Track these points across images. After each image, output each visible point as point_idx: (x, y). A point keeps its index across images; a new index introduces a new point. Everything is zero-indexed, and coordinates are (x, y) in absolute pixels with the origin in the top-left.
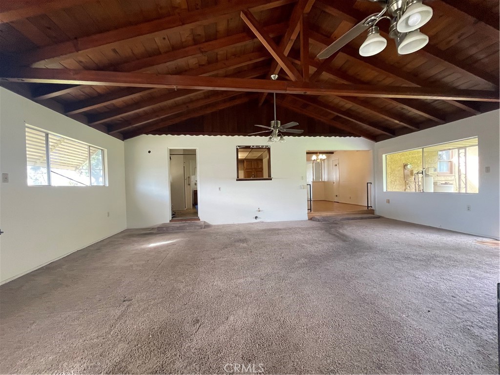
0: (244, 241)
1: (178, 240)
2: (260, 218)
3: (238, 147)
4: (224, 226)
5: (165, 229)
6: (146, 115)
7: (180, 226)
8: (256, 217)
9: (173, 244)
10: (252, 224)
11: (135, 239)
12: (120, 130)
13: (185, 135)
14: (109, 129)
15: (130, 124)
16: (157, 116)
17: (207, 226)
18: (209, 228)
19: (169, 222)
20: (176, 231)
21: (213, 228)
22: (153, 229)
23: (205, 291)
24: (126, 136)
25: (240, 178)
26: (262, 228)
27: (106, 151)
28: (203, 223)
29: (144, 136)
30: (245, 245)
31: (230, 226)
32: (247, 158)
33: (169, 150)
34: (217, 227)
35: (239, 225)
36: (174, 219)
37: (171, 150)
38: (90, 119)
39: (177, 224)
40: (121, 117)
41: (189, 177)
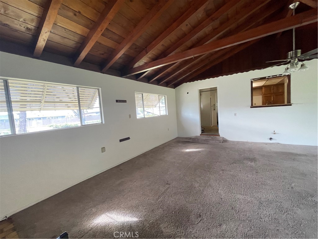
0: (253, 160)
1: (203, 149)
2: (275, 140)
3: (252, 80)
4: (238, 143)
5: (197, 140)
6: (185, 72)
7: (206, 140)
8: (271, 139)
9: (199, 152)
10: (266, 144)
11: (180, 144)
12: (172, 84)
13: (209, 78)
14: (167, 85)
15: (177, 79)
16: (190, 71)
17: (225, 141)
18: (225, 143)
19: (199, 135)
20: (203, 142)
21: (229, 143)
22: (190, 138)
23: (210, 195)
24: (175, 86)
25: (254, 105)
26: (275, 150)
27: (166, 96)
28: (221, 139)
29: (185, 84)
30: (253, 164)
31: (243, 143)
32: (265, 85)
33: (199, 90)
34: (231, 143)
35: (252, 143)
36: (202, 134)
37: (200, 90)
38: (158, 82)
39: (204, 138)
40: (172, 77)
41: (214, 105)
